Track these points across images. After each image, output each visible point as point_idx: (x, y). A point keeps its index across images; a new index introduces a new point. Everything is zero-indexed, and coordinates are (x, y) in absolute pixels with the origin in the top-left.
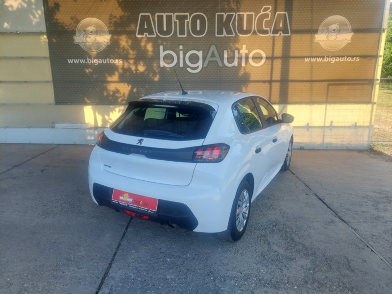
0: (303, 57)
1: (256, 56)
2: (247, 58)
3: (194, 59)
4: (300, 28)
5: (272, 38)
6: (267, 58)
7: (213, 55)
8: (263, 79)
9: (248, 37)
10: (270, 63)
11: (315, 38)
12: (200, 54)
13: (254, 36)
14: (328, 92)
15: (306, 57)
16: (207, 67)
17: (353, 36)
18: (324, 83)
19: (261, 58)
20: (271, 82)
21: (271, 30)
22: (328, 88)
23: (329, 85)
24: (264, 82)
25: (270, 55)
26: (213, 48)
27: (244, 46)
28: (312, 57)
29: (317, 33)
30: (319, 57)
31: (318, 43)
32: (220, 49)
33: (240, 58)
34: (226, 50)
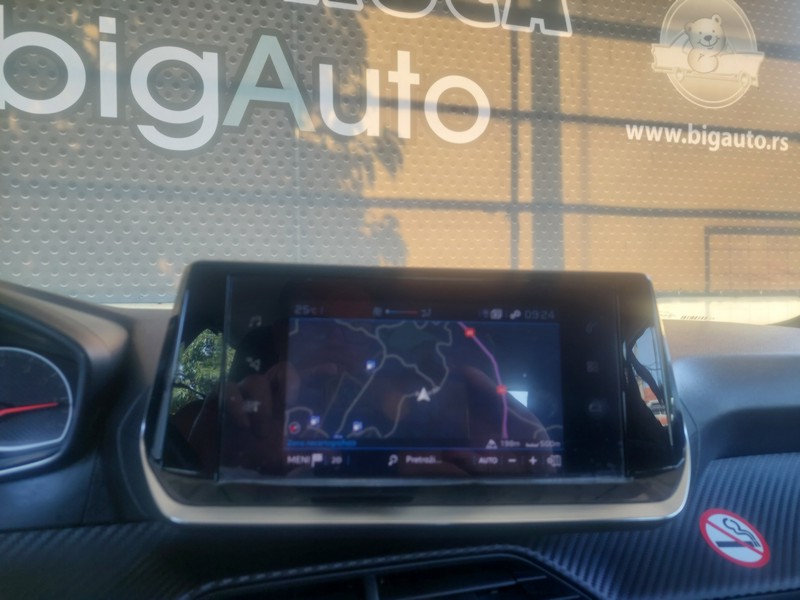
0: (621, 123)
1: (453, 100)
2: (418, 106)
3: (175, 85)
4: (602, 16)
5: (509, 38)
6: (495, 113)
7: (269, 78)
8: (485, 197)
9: (419, 22)
10: (507, 135)
11: (651, 58)
12: (207, 66)
13: (440, 21)
14: (707, 255)
15: (631, 123)
16: (242, 128)
17: (762, 64)
18: (696, 219)
19: (471, 111)
20: (512, 208)
21: (502, 8)
22: (707, 240)
23: (709, 231)
24: (490, 207)
25: (505, 103)
26: (268, 47)
27: (404, 57)
28: (651, 124)
29: (658, 41)
30: (670, 126)
31: (663, 76)
32: (301, 57)
33: (389, 103)
34: (326, 61)
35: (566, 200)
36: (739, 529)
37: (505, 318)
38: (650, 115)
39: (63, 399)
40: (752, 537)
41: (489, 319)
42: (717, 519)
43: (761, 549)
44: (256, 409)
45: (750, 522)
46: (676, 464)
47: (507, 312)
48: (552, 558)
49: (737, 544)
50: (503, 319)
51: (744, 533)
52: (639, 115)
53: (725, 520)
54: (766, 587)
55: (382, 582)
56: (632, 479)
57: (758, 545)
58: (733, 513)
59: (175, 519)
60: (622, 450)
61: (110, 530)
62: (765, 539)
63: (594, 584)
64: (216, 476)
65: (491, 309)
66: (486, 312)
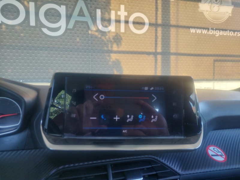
0: (189, 27)
1: (137, 20)
2: (127, 22)
3: (53, 16)
6: (150, 24)
7: (81, 14)
8: (147, 50)
10: (154, 31)
11: (198, 7)
14: (214, 68)
15: (192, 27)
16: (73, 29)
17: (233, 9)
18: (211, 57)
19: (143, 24)
20: (155, 54)
22: (214, 64)
23: (215, 61)
24: (148, 53)
25: (153, 21)
28: (198, 28)
29: (201, 2)
30: (204, 28)
31: (202, 13)
32: (91, 7)
33: (118, 21)
34: (99, 8)
35: (172, 51)
36: (218, 151)
37: (149, 90)
38: (198, 25)
39: (19, 112)
40: (222, 153)
41: (144, 90)
42: (211, 148)
43: (224, 157)
44: (74, 117)
45: (221, 149)
46: (199, 133)
47: (150, 87)
48: (162, 159)
49: (217, 155)
50: (148, 90)
51: (219, 152)
52: (194, 25)
53: (214, 148)
54: (225, 168)
55: (112, 166)
56: (185, 137)
57: (223, 156)
58: (217, 146)
59: (51, 149)
60: (183, 129)
61: (33, 151)
62: (226, 154)
63: (174, 167)
64: (63, 136)
65: (144, 87)
66: (143, 88)
